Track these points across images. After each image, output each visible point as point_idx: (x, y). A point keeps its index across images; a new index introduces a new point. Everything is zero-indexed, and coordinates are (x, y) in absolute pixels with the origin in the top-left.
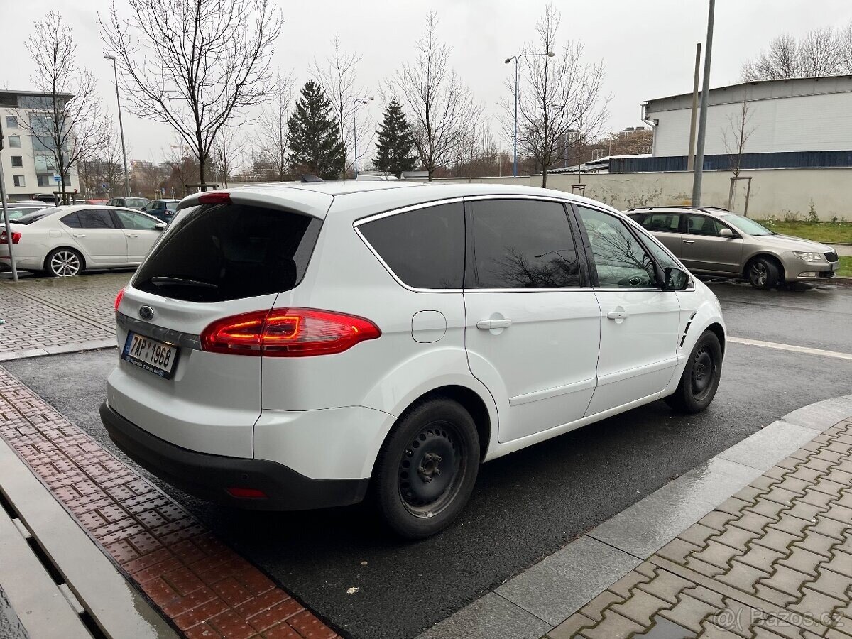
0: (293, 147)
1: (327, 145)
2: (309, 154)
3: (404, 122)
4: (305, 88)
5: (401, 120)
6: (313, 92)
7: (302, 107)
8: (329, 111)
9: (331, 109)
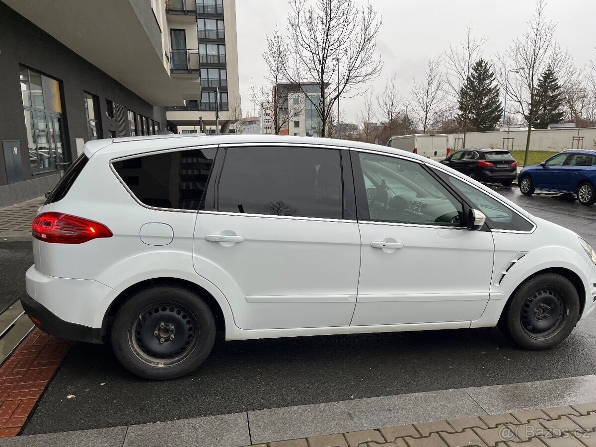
0: (461, 108)
1: (488, 105)
2: (473, 113)
3: (556, 85)
4: (475, 65)
5: (553, 83)
6: (481, 67)
7: (472, 79)
8: (493, 80)
9: (494, 79)
